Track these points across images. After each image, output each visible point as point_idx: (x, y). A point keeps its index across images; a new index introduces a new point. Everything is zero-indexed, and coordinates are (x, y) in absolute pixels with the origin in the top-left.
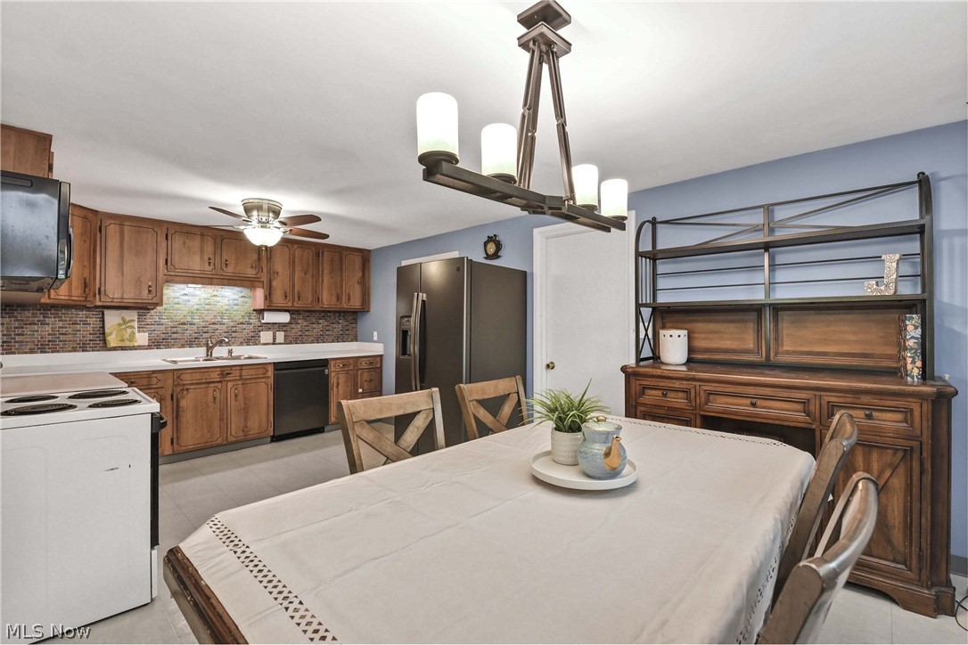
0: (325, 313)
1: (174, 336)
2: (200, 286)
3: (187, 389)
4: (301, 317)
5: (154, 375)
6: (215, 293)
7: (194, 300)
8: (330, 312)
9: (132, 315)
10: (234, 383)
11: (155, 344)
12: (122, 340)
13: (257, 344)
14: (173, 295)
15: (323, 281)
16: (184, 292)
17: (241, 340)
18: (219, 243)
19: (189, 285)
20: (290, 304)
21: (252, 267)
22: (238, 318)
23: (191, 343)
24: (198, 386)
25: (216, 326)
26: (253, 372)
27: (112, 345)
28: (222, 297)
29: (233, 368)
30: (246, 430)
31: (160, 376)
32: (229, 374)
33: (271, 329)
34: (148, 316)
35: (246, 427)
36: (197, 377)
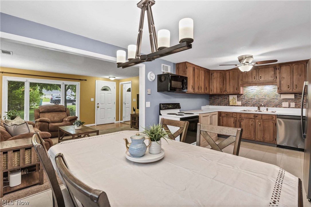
1: (249, 103)
2: (257, 86)
3: (243, 119)
6: (262, 88)
7: (255, 91)
9: (236, 96)
10: (259, 120)
11: (243, 105)
12: (233, 103)
13: (281, 107)
14: (248, 90)
16: (252, 89)
17: (273, 105)
18: (258, 71)
19: (253, 86)
20: (291, 90)
21: (271, 77)
22: (272, 97)
23: (254, 105)
24: (246, 119)
25: (263, 100)
26: (267, 117)
27: (231, 104)
28: (265, 89)
29: (259, 115)
30: (264, 138)
31: (235, 114)
32: (257, 116)
33: (287, 101)
34: (241, 97)
35: (264, 137)
36: (246, 116)
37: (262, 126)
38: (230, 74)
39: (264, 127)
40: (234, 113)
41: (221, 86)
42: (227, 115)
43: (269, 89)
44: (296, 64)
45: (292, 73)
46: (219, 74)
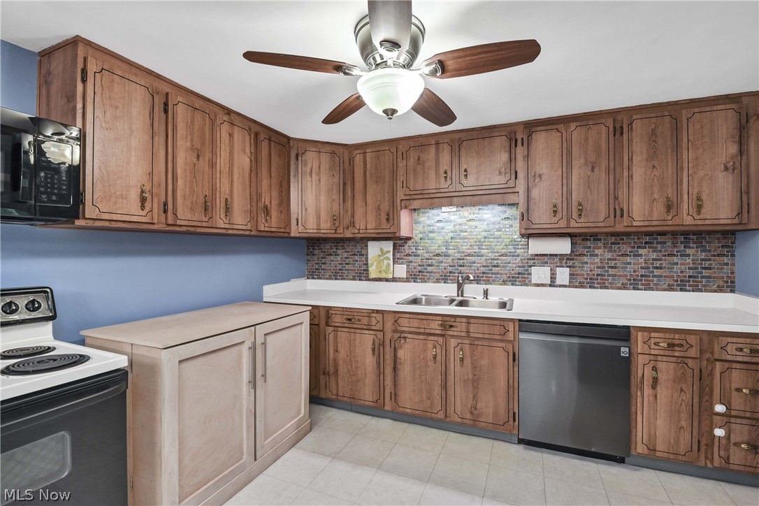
0: (650, 237)
1: (430, 269)
2: (455, 209)
3: (405, 338)
4: (600, 244)
5: (374, 315)
6: (472, 216)
7: (449, 227)
8: (663, 234)
9: (388, 246)
10: (459, 341)
11: (413, 277)
12: (380, 272)
13: (527, 285)
14: (428, 222)
15: (630, 177)
16: (438, 218)
17: (505, 277)
18: (457, 150)
19: (444, 209)
20: (563, 224)
21: (500, 173)
22: (499, 248)
23: (444, 279)
24: (416, 337)
25: (473, 259)
26: (486, 329)
27: (372, 276)
28: (480, 220)
29: (458, 320)
30: (475, 412)
31: (379, 317)
32: (451, 326)
33: (547, 263)
34: (406, 247)
35: (476, 409)
36: (415, 323)
37: (468, 361)
38: (368, 159)
39: (474, 367)
40: (373, 311)
41: (336, 207)
42: (350, 320)
43: (492, 220)
44: (578, 124)
45: (567, 158)
46: (325, 158)
